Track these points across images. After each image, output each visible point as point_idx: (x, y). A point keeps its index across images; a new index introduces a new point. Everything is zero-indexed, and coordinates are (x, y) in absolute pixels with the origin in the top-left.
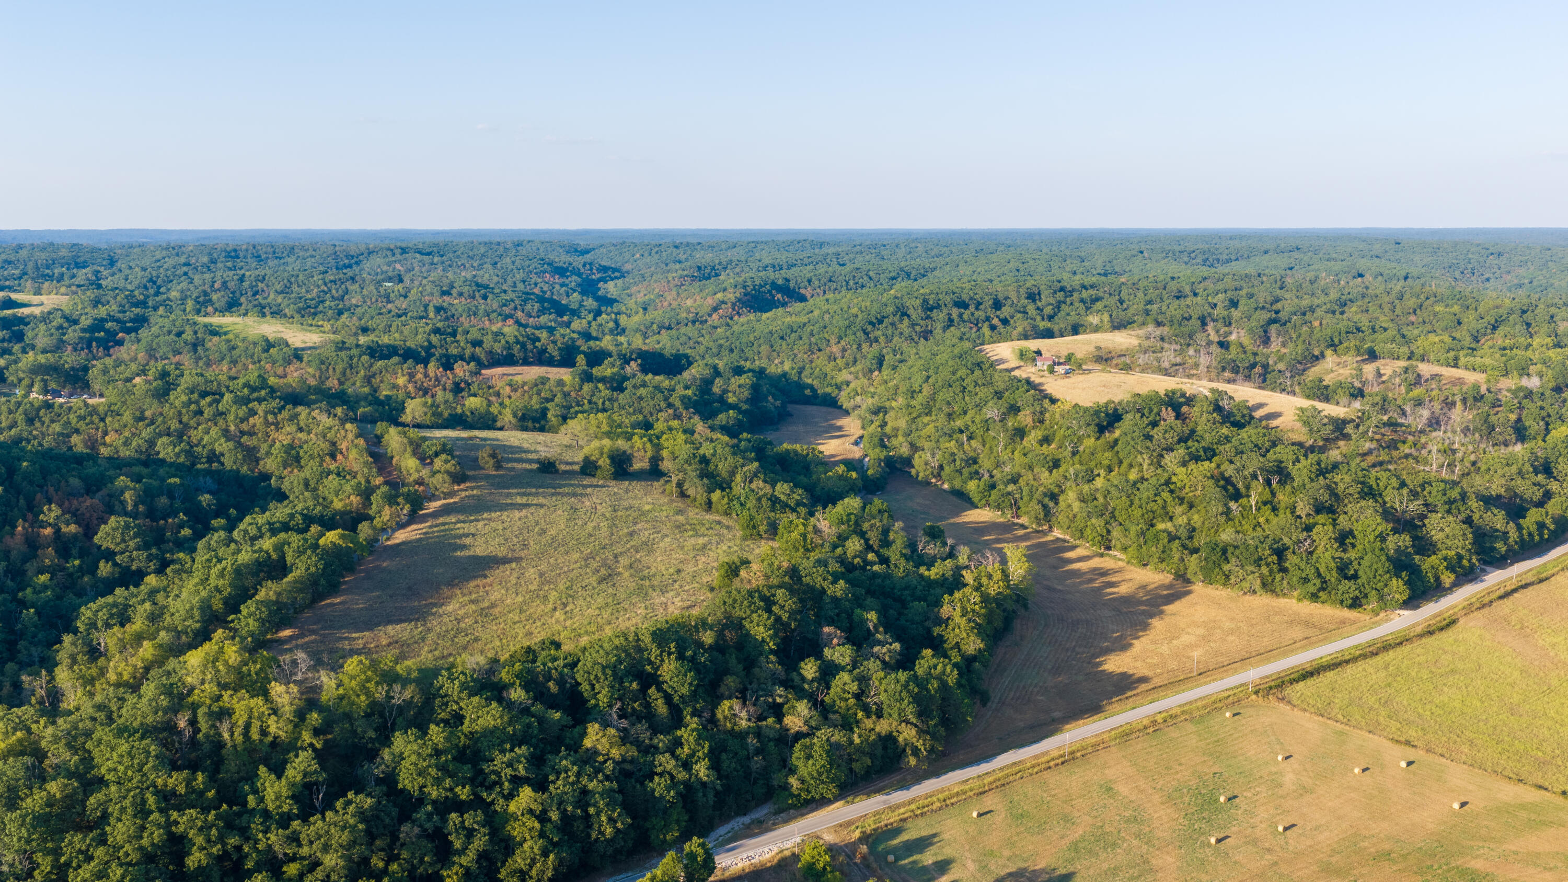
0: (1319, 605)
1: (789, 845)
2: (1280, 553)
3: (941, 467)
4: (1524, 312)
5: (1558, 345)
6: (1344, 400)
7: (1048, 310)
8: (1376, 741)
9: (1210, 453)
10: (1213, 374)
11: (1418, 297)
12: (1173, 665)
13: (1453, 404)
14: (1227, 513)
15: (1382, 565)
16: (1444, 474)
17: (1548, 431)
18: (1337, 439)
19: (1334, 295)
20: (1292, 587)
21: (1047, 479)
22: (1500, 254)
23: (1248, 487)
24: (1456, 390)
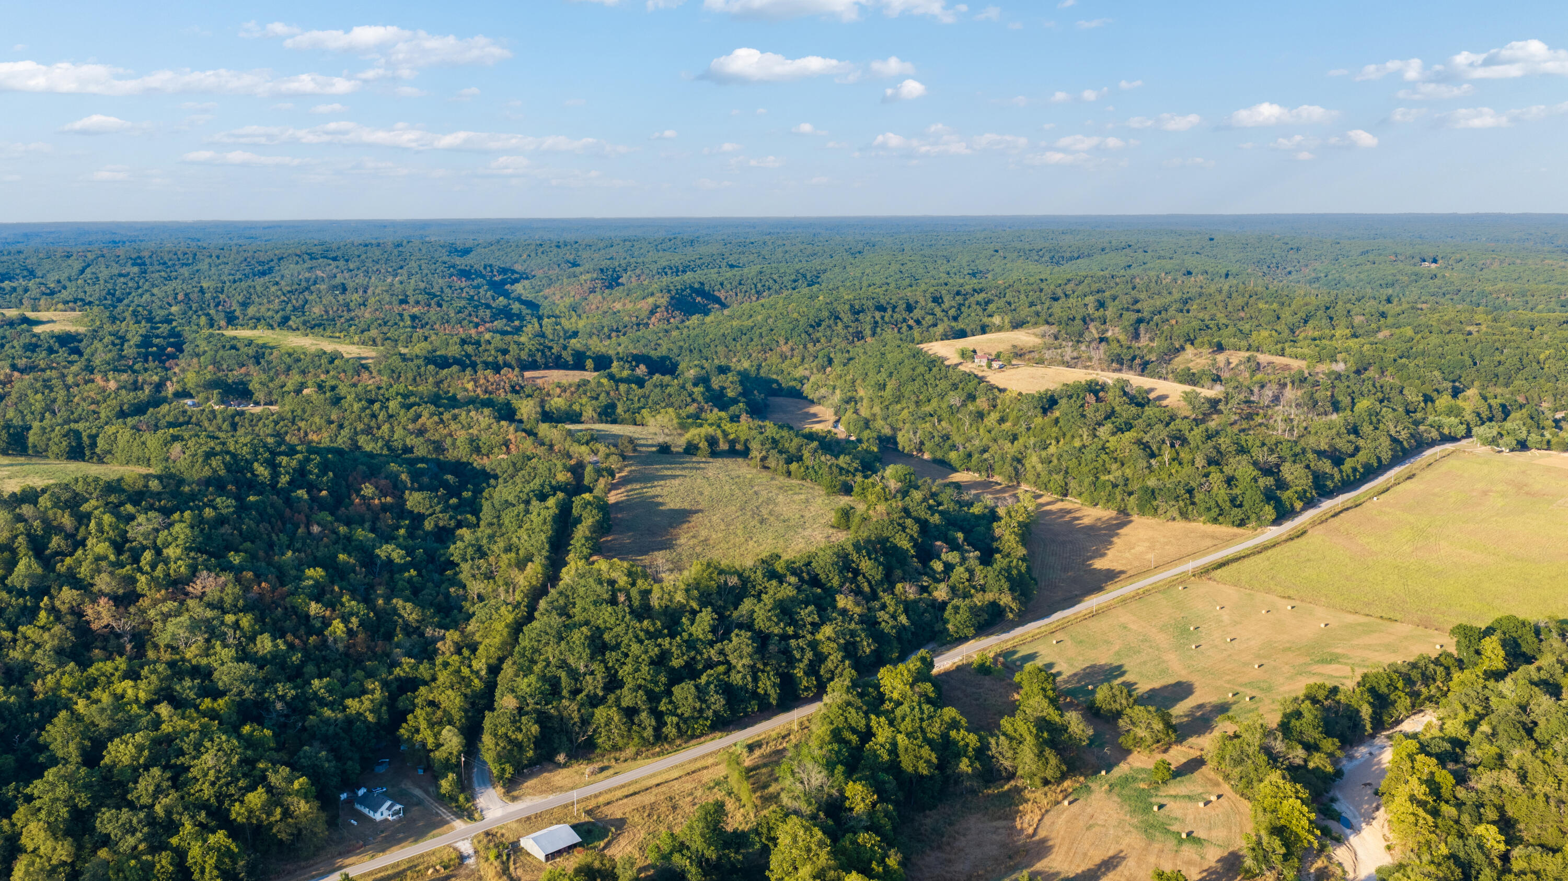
0: (1217, 526)
1: (956, 660)
2: (1190, 491)
3: (922, 443)
4: (1327, 308)
5: (1355, 336)
6: (1209, 384)
7: (952, 312)
8: (1271, 598)
9: (1129, 427)
10: (1104, 366)
11: (1243, 296)
12: (1136, 564)
13: (1285, 385)
14: (1150, 467)
15: (1258, 497)
16: (1287, 436)
17: (1353, 403)
18: (1212, 413)
19: (1177, 295)
20: (1200, 515)
21: (1011, 449)
22: (1298, 249)
23: (1160, 449)
24: (1286, 374)
